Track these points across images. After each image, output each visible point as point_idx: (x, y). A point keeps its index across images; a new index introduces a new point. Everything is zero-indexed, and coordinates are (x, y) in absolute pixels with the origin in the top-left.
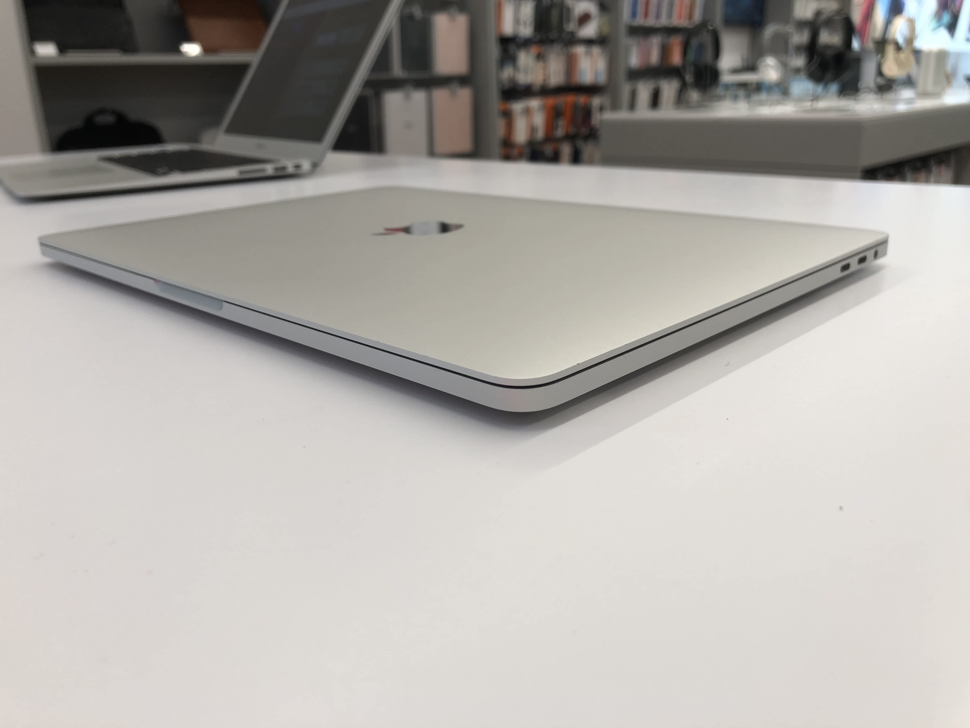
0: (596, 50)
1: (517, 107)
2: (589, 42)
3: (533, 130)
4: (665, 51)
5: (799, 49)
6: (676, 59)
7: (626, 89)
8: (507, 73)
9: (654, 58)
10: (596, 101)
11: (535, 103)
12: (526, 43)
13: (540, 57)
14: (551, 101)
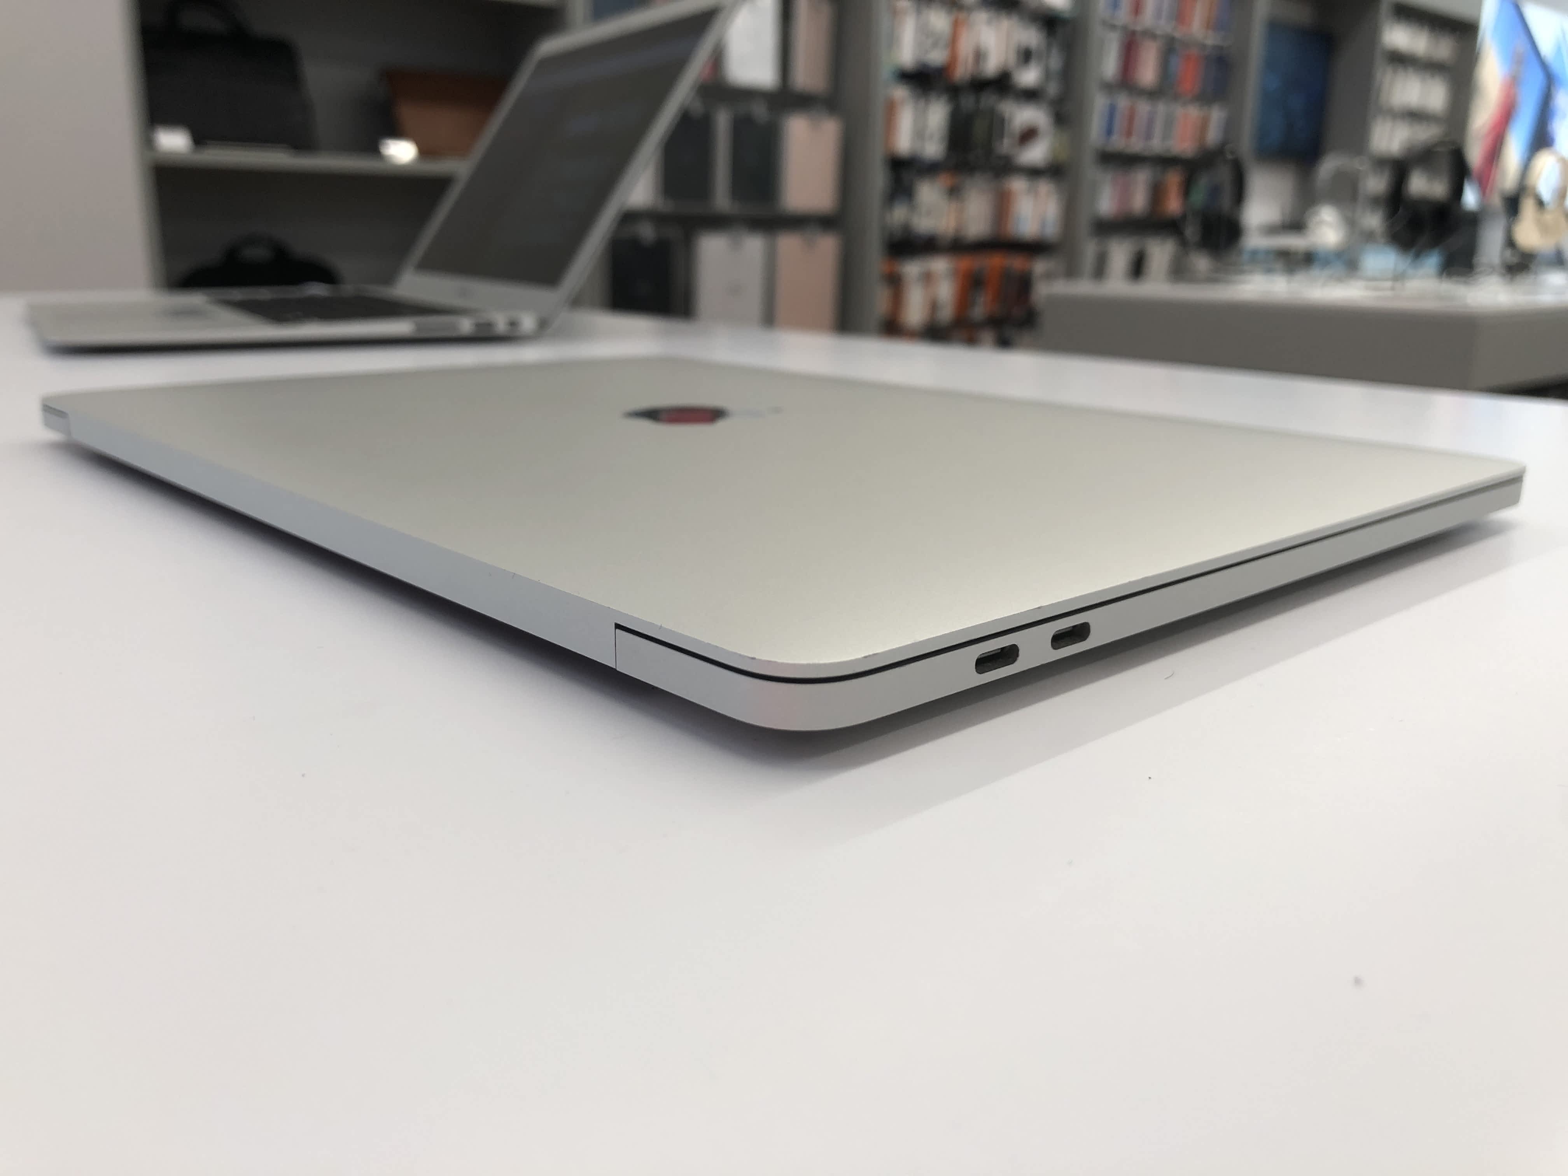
0: (1045, 187)
1: (912, 269)
2: (1034, 173)
3: (934, 306)
4: (1157, 193)
5: (1375, 202)
6: (1174, 205)
7: (1089, 249)
8: (899, 214)
9: (1139, 202)
10: (1040, 266)
11: (940, 265)
12: (930, 169)
13: (954, 192)
14: (967, 263)
